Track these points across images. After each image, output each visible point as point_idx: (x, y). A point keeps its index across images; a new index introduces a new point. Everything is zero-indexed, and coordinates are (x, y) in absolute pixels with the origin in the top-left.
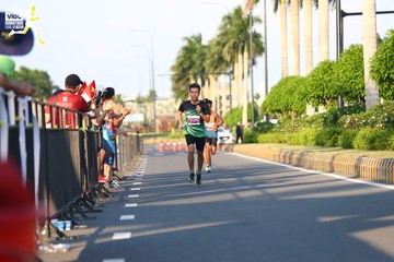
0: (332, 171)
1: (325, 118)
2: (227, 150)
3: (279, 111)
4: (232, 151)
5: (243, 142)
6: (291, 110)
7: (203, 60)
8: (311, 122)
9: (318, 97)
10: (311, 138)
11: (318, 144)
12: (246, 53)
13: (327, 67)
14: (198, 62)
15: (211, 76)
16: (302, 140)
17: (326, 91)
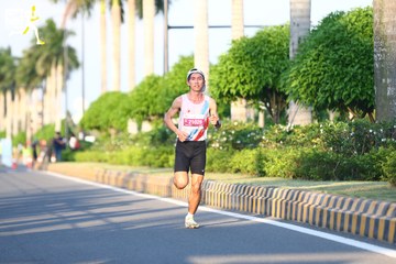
0: (170, 196)
1: (153, 137)
2: (40, 168)
3: (98, 128)
4: (46, 169)
5: (57, 161)
6: (111, 127)
7: (13, 73)
8: (135, 140)
9: (143, 113)
10: (137, 157)
11: (144, 164)
12: (60, 68)
13: (153, 82)
14: (8, 75)
15: (22, 91)
16: (126, 160)
17: (151, 107)
